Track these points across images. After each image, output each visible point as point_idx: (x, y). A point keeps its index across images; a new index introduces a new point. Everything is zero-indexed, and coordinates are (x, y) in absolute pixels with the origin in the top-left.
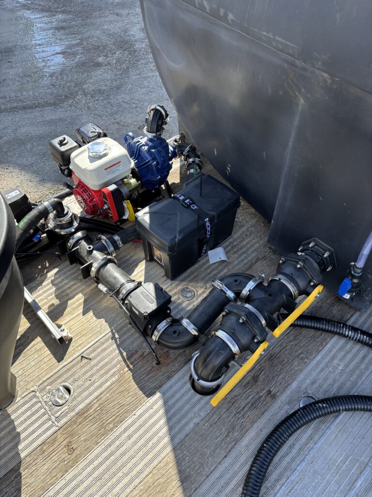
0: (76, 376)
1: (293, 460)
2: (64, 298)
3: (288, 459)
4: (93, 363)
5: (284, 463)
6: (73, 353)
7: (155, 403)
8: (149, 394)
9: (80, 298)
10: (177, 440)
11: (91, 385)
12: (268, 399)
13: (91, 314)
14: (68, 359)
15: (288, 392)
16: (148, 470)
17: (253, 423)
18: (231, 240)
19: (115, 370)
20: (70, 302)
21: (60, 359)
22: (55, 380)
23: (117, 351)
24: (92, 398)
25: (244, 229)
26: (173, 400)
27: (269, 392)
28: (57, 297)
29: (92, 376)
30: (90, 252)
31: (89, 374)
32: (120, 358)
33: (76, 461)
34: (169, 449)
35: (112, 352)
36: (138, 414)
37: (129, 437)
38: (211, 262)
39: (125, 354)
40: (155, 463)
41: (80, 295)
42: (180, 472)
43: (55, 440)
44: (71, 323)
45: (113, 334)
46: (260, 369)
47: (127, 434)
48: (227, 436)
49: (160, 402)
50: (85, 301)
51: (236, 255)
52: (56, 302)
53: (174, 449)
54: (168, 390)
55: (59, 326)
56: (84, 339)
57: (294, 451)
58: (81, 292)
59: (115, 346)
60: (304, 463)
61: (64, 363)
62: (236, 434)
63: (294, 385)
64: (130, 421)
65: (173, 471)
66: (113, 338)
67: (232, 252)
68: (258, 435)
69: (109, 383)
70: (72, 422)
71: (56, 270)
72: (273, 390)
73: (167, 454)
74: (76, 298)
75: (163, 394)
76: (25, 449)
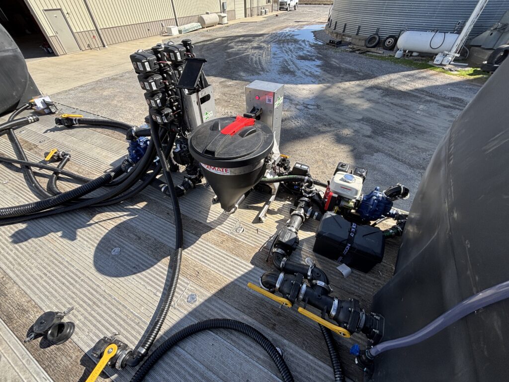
0: (249, 231)
1: (244, 348)
2: (280, 211)
3: (244, 345)
4: (256, 235)
5: (241, 343)
6: (258, 226)
7: (249, 267)
8: (252, 263)
9: (282, 217)
10: (236, 282)
11: (247, 238)
12: (272, 326)
13: (277, 224)
14: (255, 225)
15: (280, 338)
16: (222, 274)
17: (255, 319)
19: (257, 244)
20: (278, 214)
21: (253, 223)
22: (245, 225)
23: (265, 242)
24: (243, 241)
25: (377, 280)
26: (253, 274)
27: (275, 325)
28: (278, 209)
29: (251, 237)
30: (301, 207)
31: (251, 235)
32: (263, 244)
33: (219, 246)
34: (232, 280)
35: (264, 240)
36: (242, 261)
37: (232, 262)
38: (338, 268)
39: (265, 245)
40: (225, 276)
41: (283, 217)
42: (224, 288)
44: (269, 219)
45: (272, 237)
47: (233, 260)
48: (244, 306)
49: (250, 269)
50: (282, 220)
52: (276, 210)
53: (232, 282)
54: (256, 270)
55: (266, 216)
56: (265, 227)
57: (249, 348)
58: (285, 216)
59: (267, 240)
60: (244, 355)
61: (252, 225)
62: (247, 311)
63: (285, 341)
64: (238, 259)
65: (223, 285)
66: (270, 238)
68: (251, 323)
69: (250, 244)
70: (232, 238)
71: (290, 203)
72: (277, 327)
73: (229, 280)
74: (282, 216)
75: (254, 269)
76: (219, 228)
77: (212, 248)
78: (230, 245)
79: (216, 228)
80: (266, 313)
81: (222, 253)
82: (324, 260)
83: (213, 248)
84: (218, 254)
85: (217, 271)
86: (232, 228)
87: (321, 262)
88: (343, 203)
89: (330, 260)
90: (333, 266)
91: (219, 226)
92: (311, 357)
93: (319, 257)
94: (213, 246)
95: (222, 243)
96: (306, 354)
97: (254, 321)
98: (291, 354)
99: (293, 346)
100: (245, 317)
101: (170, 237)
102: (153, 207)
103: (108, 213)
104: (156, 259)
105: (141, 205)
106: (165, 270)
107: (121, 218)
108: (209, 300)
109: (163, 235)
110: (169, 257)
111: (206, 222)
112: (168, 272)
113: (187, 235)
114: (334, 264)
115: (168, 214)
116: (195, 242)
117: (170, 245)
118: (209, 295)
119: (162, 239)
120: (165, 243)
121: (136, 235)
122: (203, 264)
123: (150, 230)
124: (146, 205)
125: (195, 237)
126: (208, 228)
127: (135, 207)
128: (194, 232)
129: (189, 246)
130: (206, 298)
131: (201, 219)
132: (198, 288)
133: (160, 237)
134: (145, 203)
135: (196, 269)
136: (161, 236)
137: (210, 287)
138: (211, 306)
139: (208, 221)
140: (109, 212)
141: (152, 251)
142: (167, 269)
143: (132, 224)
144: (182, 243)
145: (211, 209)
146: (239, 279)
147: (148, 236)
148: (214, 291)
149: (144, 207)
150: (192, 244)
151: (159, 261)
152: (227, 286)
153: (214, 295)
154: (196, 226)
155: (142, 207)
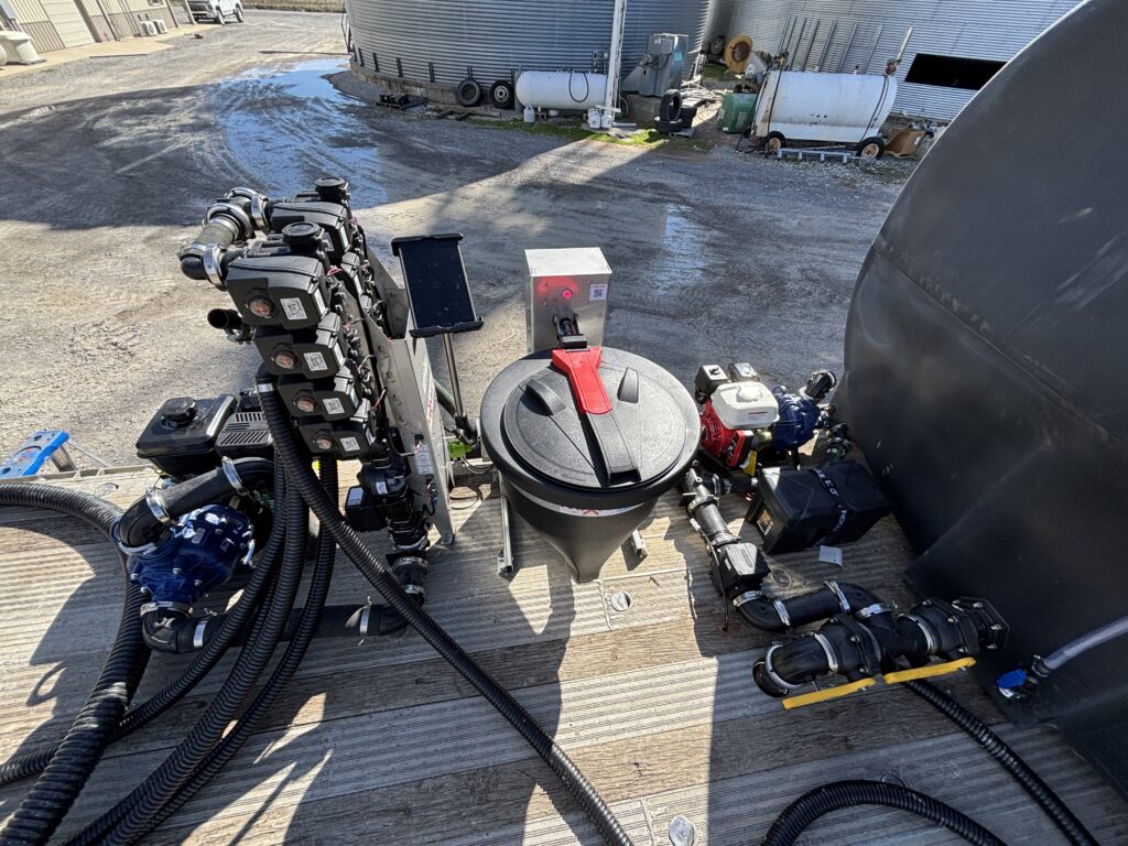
0: (640, 593)
3: (845, 827)
4: (660, 590)
5: (838, 828)
6: (643, 569)
7: (709, 666)
8: (706, 653)
9: (666, 522)
10: (721, 717)
11: (650, 610)
12: (842, 746)
13: (672, 542)
14: (637, 572)
15: (871, 755)
16: (681, 725)
17: (813, 759)
18: (854, 547)
19: (679, 609)
21: (630, 568)
23: (686, 593)
24: (647, 622)
25: (876, 543)
26: (730, 676)
27: (845, 739)
29: (654, 602)
30: (697, 484)
31: (652, 598)
32: (687, 601)
33: (615, 669)
34: (709, 720)
35: (681, 591)
36: (687, 666)
37: (672, 682)
38: (820, 559)
39: (693, 600)
40: (690, 724)
41: (667, 519)
42: (713, 750)
43: (603, 638)
44: (652, 540)
45: (688, 574)
46: (842, 707)
47: (669, 677)
48: (778, 751)
49: (715, 669)
50: (671, 527)
51: (855, 567)
54: (726, 662)
56: (657, 562)
57: (855, 825)
58: (670, 516)
59: (686, 587)
61: (633, 574)
62: (788, 756)
63: (882, 753)
64: (678, 667)
65: (706, 744)
66: (687, 578)
67: (851, 561)
69: (667, 619)
70: (624, 633)
72: (851, 741)
73: (706, 723)
74: (663, 519)
75: (720, 663)
76: (576, 629)
78: (633, 649)
79: (572, 634)
80: (817, 731)
81: (636, 679)
82: (794, 559)
83: (611, 683)
86: (601, 609)
87: (795, 565)
89: (802, 554)
90: (812, 560)
91: (573, 625)
92: (930, 743)
94: (605, 680)
95: (614, 657)
96: (921, 745)
97: (816, 764)
98: (908, 767)
99: (896, 749)
101: (489, 738)
102: (357, 691)
103: (207, 826)
104: (511, 822)
105: (312, 712)
106: (559, 829)
107: (278, 802)
108: (714, 803)
109: (463, 748)
110: (538, 789)
111: (534, 635)
112: (572, 825)
113: (526, 697)
114: (812, 557)
115: (418, 682)
116: (559, 702)
117: (509, 757)
118: (703, 792)
119: (471, 758)
120: (489, 761)
121: (386, 812)
122: (626, 735)
123: (414, 763)
124: (328, 703)
125: (546, 689)
126: (555, 645)
127: (294, 733)
128: (532, 680)
129: (556, 722)
130: (704, 805)
131: (518, 637)
132: (669, 798)
133: (460, 759)
134: (321, 698)
135: (625, 760)
136: (461, 754)
137: (688, 774)
138: (729, 812)
139: (539, 631)
141: (476, 813)
142: (560, 821)
143: (338, 790)
145: (515, 596)
146: (718, 707)
147: (427, 785)
148: (703, 774)
149: (326, 712)
150: (558, 712)
151: (522, 820)
152: (715, 740)
153: (712, 781)
154: (521, 661)
155: (319, 717)
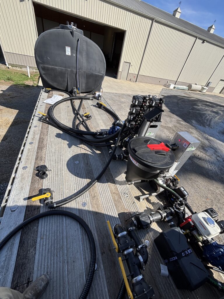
0: (129, 199)
1: (84, 247)
2: (153, 204)
3: (85, 245)
4: (132, 204)
6: (136, 201)
7: (116, 215)
8: (119, 215)
9: (152, 208)
10: (105, 216)
11: (126, 202)
12: (103, 251)
13: (146, 209)
15: (101, 261)
16: (103, 206)
19: (128, 209)
20: (151, 205)
21: (135, 197)
22: (130, 195)
24: (123, 201)
26: (115, 220)
27: (104, 253)
28: (153, 202)
29: (128, 203)
30: (166, 212)
31: (129, 202)
32: (131, 211)
33: (111, 193)
34: (104, 213)
35: (133, 210)
36: (115, 209)
37: (111, 205)
38: (161, 264)
40: (103, 209)
42: (98, 213)
43: (117, 191)
44: (144, 203)
47: (112, 205)
51: (164, 283)
54: (118, 220)
55: (144, 199)
56: (139, 204)
57: (86, 249)
58: (154, 209)
60: (82, 249)
61: (134, 198)
62: (99, 233)
63: (102, 266)
64: (114, 207)
66: (137, 212)
67: (166, 281)
68: (96, 239)
69: (125, 206)
70: (119, 195)
71: (163, 205)
72: (104, 255)
74: (152, 207)
75: (117, 218)
77: (108, 191)
78: (116, 198)
79: (117, 185)
80: (105, 243)
81: (110, 197)
84: (108, 196)
85: (102, 203)
86: (123, 191)
88: (195, 233)
90: (159, 260)
91: (118, 185)
93: (154, 247)
94: (109, 191)
95: (114, 193)
97: (98, 240)
98: (99, 276)
99: (103, 273)
100: (96, 235)
101: (97, 173)
102: (102, 156)
104: (86, 177)
105: (98, 152)
106: (85, 184)
107: (88, 152)
108: (89, 212)
109: (96, 170)
110: (90, 180)
113: (104, 177)
115: (104, 163)
116: (104, 183)
117: (95, 176)
118: (91, 209)
119: (94, 171)
120: (94, 173)
121: (87, 162)
122: (100, 195)
123: (93, 164)
124: (100, 153)
125: (106, 180)
126: (114, 182)
127: (96, 151)
128: (107, 178)
130: (89, 210)
131: (114, 176)
132: (90, 203)
133: (94, 169)
134: (100, 152)
135: (95, 194)
136: (95, 169)
137: (94, 207)
138: (88, 215)
139: (116, 179)
140: (87, 146)
141: (87, 172)
143: (90, 157)
144: (99, 179)
145: (121, 175)
146: (107, 216)
147: (91, 166)
148: (94, 210)
149: (99, 153)
150: (102, 183)
152: (101, 214)
153: (93, 212)
154: (110, 176)
155: (98, 153)
